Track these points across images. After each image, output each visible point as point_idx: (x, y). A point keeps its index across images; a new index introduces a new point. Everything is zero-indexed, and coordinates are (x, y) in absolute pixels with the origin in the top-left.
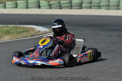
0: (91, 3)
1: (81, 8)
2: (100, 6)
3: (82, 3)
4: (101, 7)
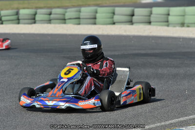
0: (50, 14)
1: (35, 23)
3: (35, 14)
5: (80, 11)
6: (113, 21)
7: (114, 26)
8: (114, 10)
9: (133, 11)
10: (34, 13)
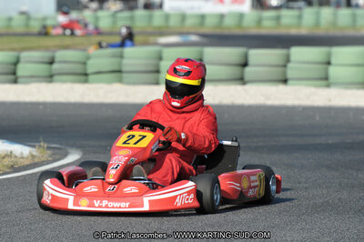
2: (86, 75)
4: (91, 77)
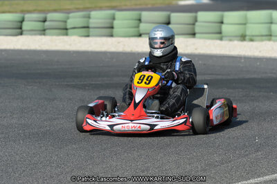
5: (89, 17)
6: (139, 31)
7: (140, 39)
8: (140, 15)
9: (169, 17)
10: (20, 19)
